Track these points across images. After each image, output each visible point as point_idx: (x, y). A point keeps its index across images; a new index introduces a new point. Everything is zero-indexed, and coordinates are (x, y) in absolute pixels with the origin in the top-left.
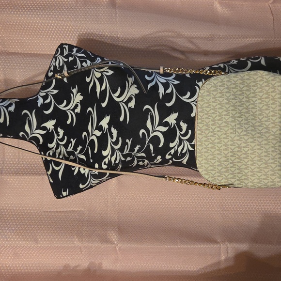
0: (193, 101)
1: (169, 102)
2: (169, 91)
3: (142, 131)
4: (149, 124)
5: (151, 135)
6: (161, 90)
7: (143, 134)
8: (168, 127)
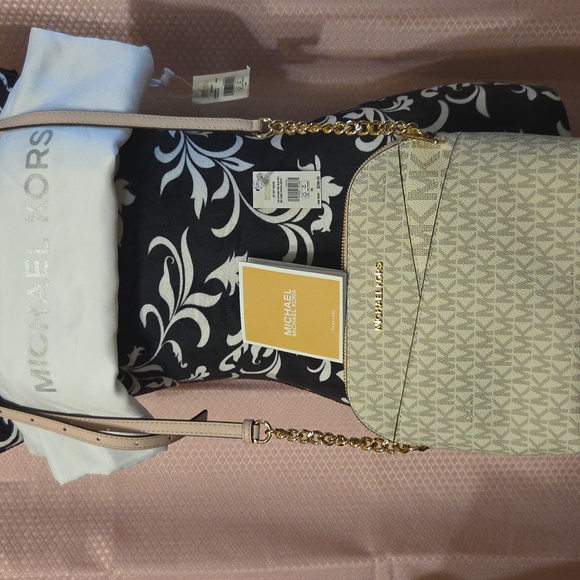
0: (289, 222)
1: (221, 225)
2: (221, 193)
3: (147, 309)
4: (165, 289)
5: (174, 319)
6: (199, 193)
7: (150, 315)
8: (219, 296)
